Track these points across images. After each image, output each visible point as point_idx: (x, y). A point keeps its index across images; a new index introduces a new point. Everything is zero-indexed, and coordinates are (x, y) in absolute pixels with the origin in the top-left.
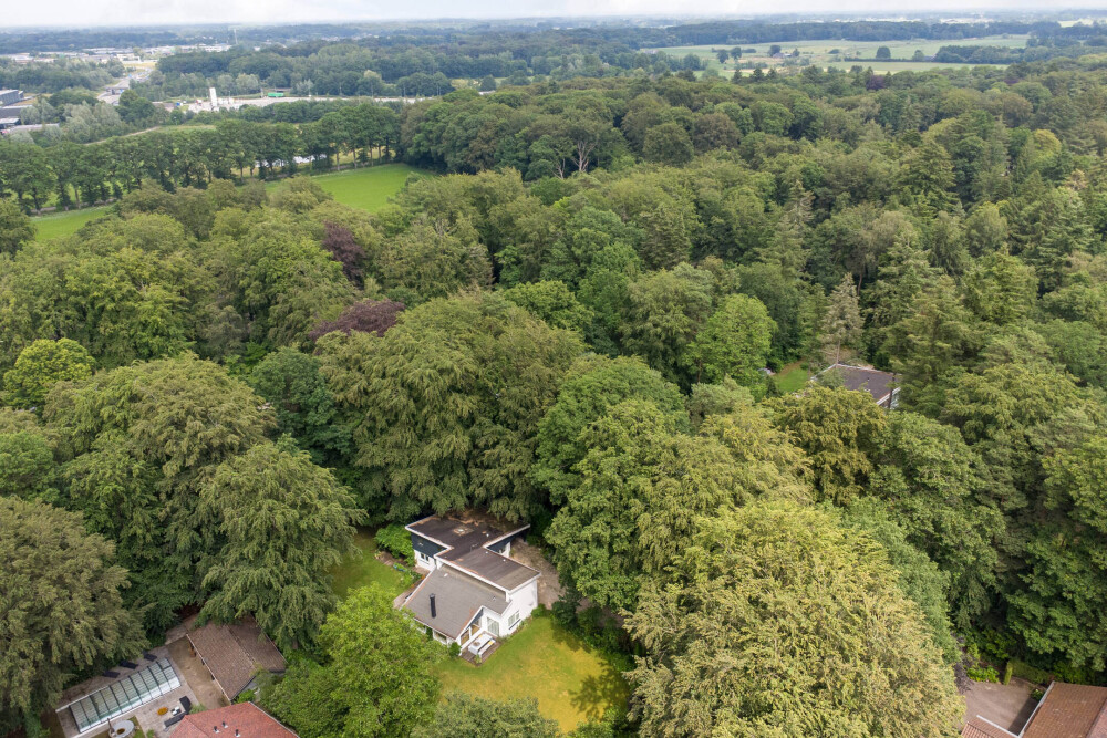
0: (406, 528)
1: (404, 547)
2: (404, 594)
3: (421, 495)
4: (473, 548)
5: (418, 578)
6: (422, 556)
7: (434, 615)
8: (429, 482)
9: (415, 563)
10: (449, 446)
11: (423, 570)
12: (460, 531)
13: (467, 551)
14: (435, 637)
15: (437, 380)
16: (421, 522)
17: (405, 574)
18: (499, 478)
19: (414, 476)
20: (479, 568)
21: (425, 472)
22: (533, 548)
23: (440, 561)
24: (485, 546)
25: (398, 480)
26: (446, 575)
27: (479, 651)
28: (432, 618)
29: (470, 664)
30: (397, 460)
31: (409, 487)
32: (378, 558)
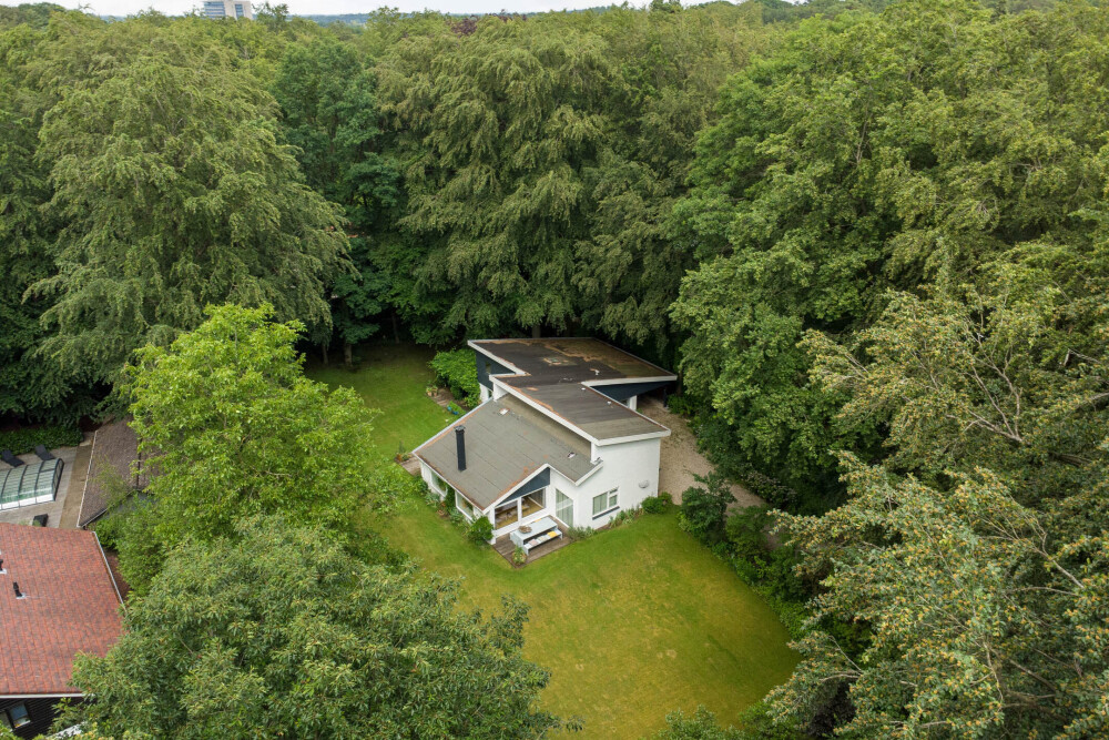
0: (470, 343)
1: (465, 378)
5: (467, 408)
6: (490, 394)
7: (462, 465)
12: (553, 361)
13: (551, 383)
14: (459, 507)
15: (534, 69)
16: (497, 342)
22: (676, 416)
23: (500, 387)
24: (587, 384)
26: (504, 412)
27: (526, 541)
28: (458, 472)
29: (504, 561)
30: (462, 222)
31: (477, 269)
32: (430, 394)
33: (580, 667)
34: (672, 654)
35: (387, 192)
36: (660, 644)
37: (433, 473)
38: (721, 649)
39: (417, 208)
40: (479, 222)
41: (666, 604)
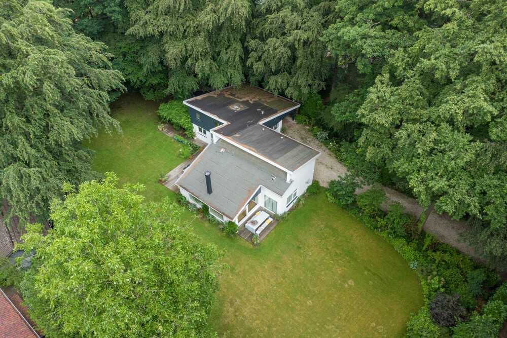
0: (184, 102)
1: (183, 121)
2: (182, 165)
3: (197, 69)
4: (250, 124)
5: (197, 149)
6: (200, 130)
7: (209, 191)
8: (205, 55)
9: (193, 135)
10: (226, 9)
11: (200, 141)
12: (236, 108)
13: (244, 127)
14: (212, 213)
16: (199, 98)
17: (184, 145)
18: (282, 49)
19: (189, 48)
20: (257, 145)
21: (199, 43)
23: (217, 136)
24: (261, 123)
25: (173, 50)
26: (222, 150)
27: (256, 230)
28: (208, 194)
29: (247, 243)
30: (171, 29)
31: (185, 60)
32: (161, 129)
33: (309, 303)
34: (351, 282)
35: (114, 11)
36: (344, 279)
37: (190, 195)
38: (374, 274)
39: (136, 21)
40: (182, 29)
41: (337, 251)
